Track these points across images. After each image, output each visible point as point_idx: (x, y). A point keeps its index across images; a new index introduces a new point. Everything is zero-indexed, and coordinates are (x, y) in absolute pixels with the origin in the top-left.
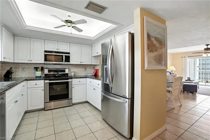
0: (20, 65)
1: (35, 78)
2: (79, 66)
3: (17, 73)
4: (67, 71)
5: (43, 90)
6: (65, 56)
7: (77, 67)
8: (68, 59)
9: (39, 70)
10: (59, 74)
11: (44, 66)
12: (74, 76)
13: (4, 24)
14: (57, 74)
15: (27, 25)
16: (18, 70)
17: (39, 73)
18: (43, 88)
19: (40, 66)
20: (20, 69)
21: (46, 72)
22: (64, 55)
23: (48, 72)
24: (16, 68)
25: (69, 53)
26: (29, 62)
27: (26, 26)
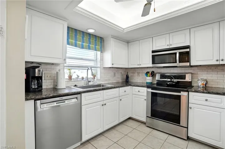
0: (136, 69)
1: (146, 84)
3: (134, 78)
4: (188, 78)
5: (145, 100)
6: (180, 53)
7: (212, 71)
9: (148, 74)
10: (173, 82)
11: (156, 70)
12: (203, 87)
13: (112, 35)
14: (169, 82)
16: (134, 75)
17: (149, 79)
18: (145, 98)
19: (150, 70)
20: (136, 74)
21: (158, 77)
22: (178, 52)
23: (160, 78)
24: (134, 73)
26: (138, 66)
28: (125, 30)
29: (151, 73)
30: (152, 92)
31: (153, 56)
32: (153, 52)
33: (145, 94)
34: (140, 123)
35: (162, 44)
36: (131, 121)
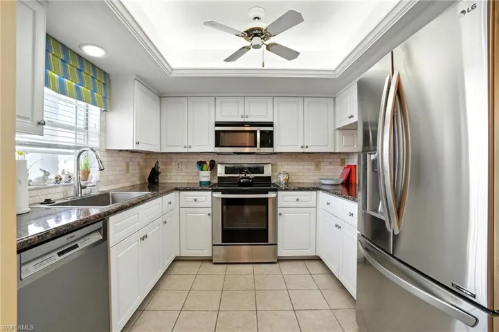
0: (174, 156)
1: (199, 185)
2: (299, 156)
3: (168, 174)
4: (268, 171)
5: (209, 215)
6: (261, 132)
7: (293, 161)
8: (268, 139)
9: (205, 167)
10: (248, 178)
11: (216, 159)
12: (285, 184)
13: (137, 75)
14: (243, 178)
15: (173, 67)
16: (170, 167)
17: (205, 176)
18: (209, 211)
19: (208, 159)
20: (174, 166)
21: (221, 171)
22: (258, 129)
23: (226, 173)
24: (166, 164)
25: (271, 125)
26: (185, 150)
27: (172, 69)
28: (175, 72)
29: (210, 162)
30: (222, 199)
31: (217, 133)
32: (217, 125)
33: (209, 203)
34: (200, 263)
35: (232, 112)
36: (179, 264)
